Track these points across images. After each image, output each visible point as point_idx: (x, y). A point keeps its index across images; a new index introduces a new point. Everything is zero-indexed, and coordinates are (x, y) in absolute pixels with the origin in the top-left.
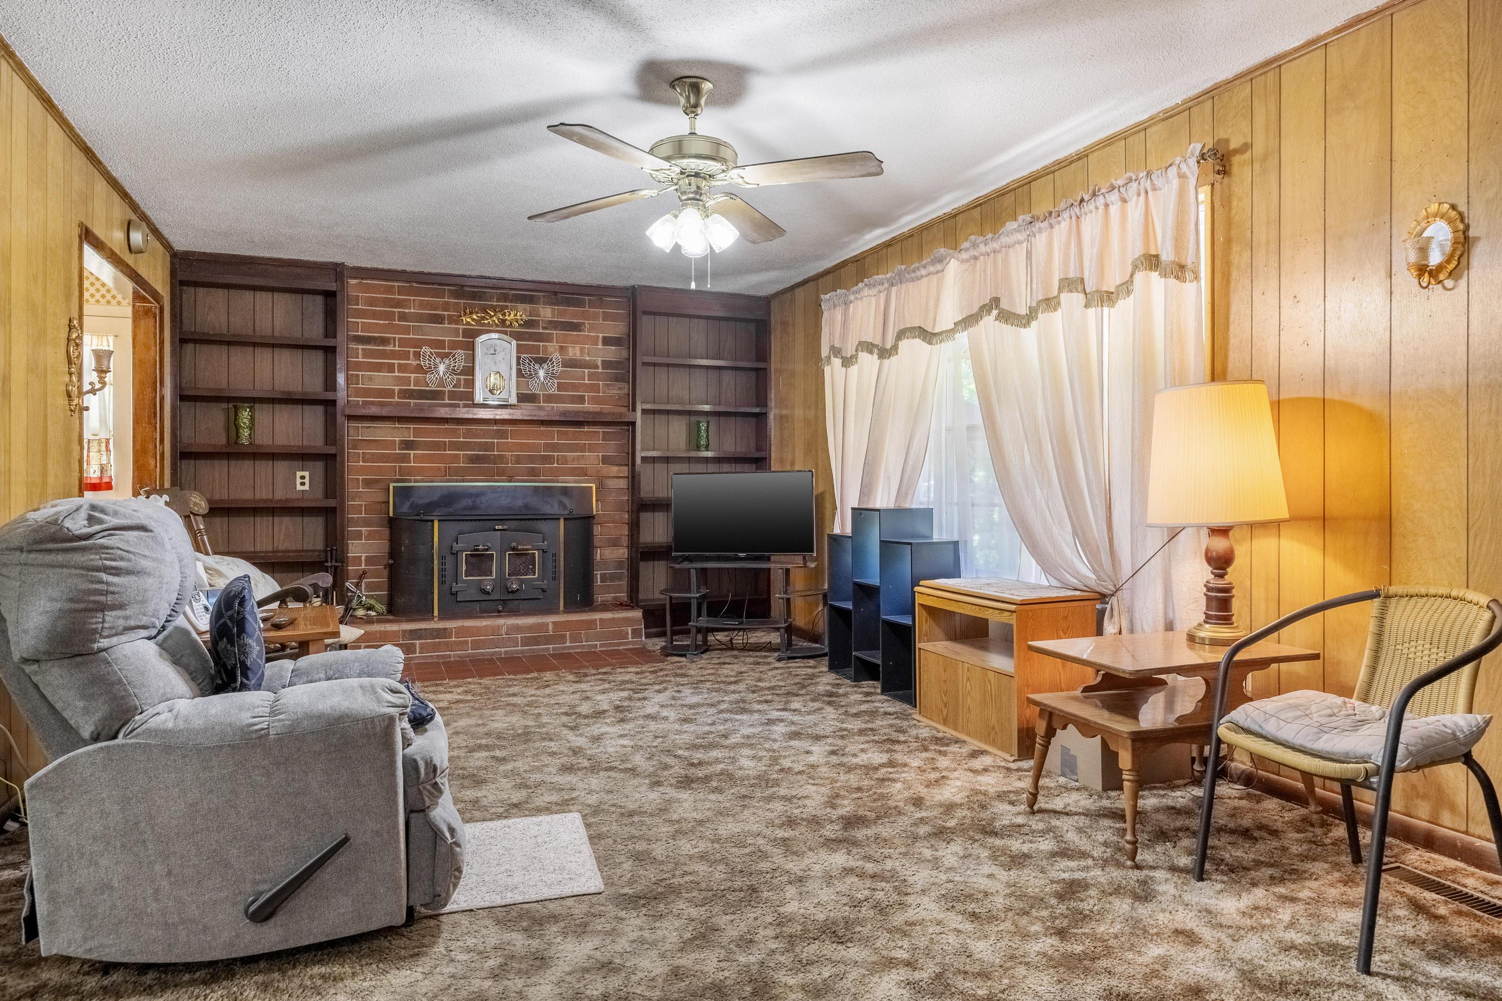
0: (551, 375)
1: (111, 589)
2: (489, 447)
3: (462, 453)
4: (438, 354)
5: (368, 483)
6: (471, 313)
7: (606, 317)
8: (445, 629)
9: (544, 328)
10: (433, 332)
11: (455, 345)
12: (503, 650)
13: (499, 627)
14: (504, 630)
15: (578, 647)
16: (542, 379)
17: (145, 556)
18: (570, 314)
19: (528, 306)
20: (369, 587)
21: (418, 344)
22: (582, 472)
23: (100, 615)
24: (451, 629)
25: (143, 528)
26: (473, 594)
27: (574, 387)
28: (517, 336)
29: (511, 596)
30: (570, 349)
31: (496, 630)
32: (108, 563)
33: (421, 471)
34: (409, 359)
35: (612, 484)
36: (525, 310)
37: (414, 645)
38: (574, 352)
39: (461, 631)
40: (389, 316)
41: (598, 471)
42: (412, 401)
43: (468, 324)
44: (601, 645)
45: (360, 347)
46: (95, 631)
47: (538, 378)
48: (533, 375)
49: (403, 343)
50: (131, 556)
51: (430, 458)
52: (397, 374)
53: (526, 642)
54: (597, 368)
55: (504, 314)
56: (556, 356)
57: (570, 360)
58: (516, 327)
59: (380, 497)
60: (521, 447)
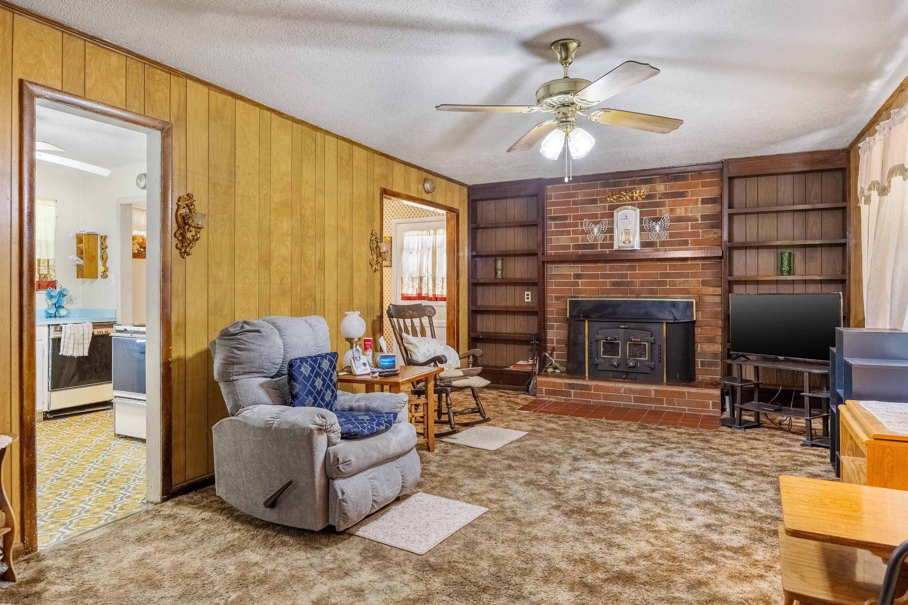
0: (664, 229)
1: (236, 356)
2: (625, 276)
3: (608, 280)
4: (593, 223)
5: (557, 298)
6: (612, 195)
7: (704, 185)
8: (587, 385)
9: (659, 198)
10: (591, 209)
11: (603, 216)
12: (622, 403)
13: (620, 389)
14: (623, 390)
15: (672, 408)
16: (658, 231)
17: (253, 343)
18: (677, 186)
19: (648, 186)
20: (558, 356)
21: (582, 217)
22: (687, 292)
23: (232, 366)
24: (591, 386)
25: (258, 331)
26: (607, 367)
27: (680, 235)
28: (641, 206)
29: (630, 370)
30: (678, 210)
31: (618, 390)
32: (237, 345)
33: (585, 291)
34: (578, 227)
35: (709, 299)
36: (647, 188)
37: (570, 392)
38: (680, 212)
39: (597, 388)
40: (567, 203)
41: (698, 291)
42: (580, 251)
43: (611, 202)
44: (689, 410)
45: (553, 223)
46: (230, 373)
47: (655, 231)
48: (653, 229)
49: (575, 218)
50: (248, 343)
51: (590, 284)
52: (572, 236)
53: (637, 400)
54: (698, 220)
55: (632, 193)
56: (667, 216)
57: (678, 217)
58: (640, 200)
59: (563, 307)
60: (644, 276)
